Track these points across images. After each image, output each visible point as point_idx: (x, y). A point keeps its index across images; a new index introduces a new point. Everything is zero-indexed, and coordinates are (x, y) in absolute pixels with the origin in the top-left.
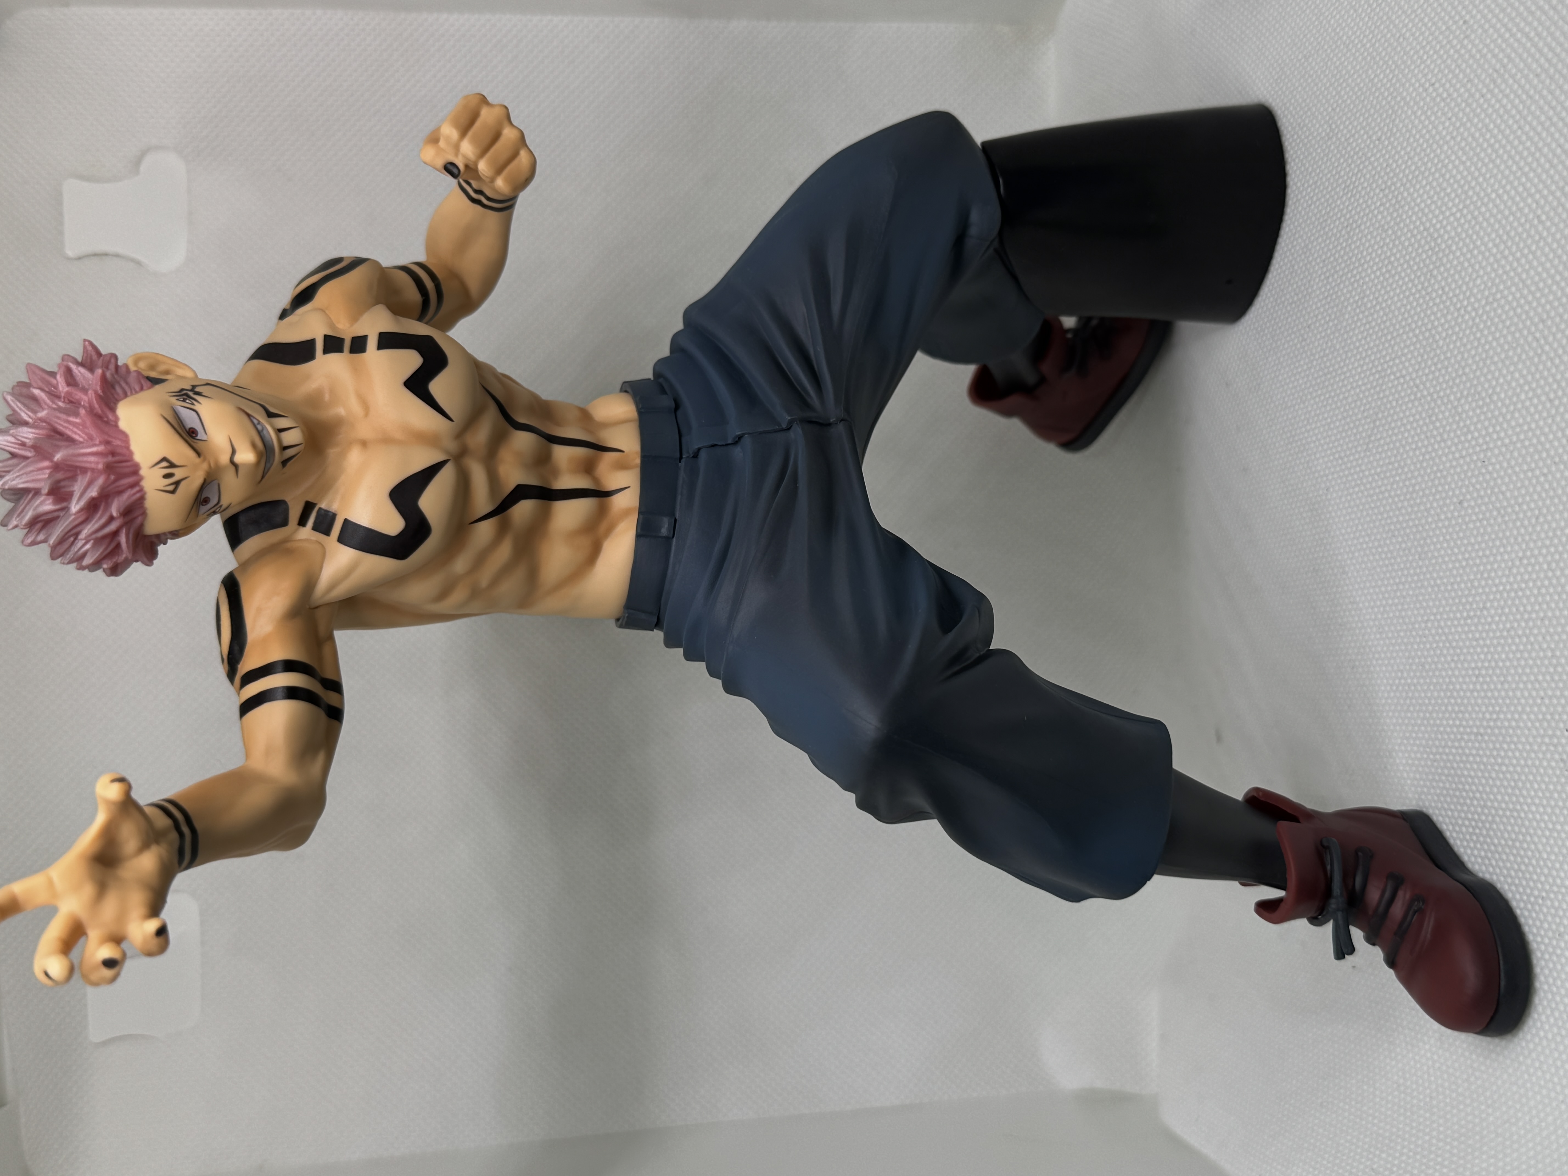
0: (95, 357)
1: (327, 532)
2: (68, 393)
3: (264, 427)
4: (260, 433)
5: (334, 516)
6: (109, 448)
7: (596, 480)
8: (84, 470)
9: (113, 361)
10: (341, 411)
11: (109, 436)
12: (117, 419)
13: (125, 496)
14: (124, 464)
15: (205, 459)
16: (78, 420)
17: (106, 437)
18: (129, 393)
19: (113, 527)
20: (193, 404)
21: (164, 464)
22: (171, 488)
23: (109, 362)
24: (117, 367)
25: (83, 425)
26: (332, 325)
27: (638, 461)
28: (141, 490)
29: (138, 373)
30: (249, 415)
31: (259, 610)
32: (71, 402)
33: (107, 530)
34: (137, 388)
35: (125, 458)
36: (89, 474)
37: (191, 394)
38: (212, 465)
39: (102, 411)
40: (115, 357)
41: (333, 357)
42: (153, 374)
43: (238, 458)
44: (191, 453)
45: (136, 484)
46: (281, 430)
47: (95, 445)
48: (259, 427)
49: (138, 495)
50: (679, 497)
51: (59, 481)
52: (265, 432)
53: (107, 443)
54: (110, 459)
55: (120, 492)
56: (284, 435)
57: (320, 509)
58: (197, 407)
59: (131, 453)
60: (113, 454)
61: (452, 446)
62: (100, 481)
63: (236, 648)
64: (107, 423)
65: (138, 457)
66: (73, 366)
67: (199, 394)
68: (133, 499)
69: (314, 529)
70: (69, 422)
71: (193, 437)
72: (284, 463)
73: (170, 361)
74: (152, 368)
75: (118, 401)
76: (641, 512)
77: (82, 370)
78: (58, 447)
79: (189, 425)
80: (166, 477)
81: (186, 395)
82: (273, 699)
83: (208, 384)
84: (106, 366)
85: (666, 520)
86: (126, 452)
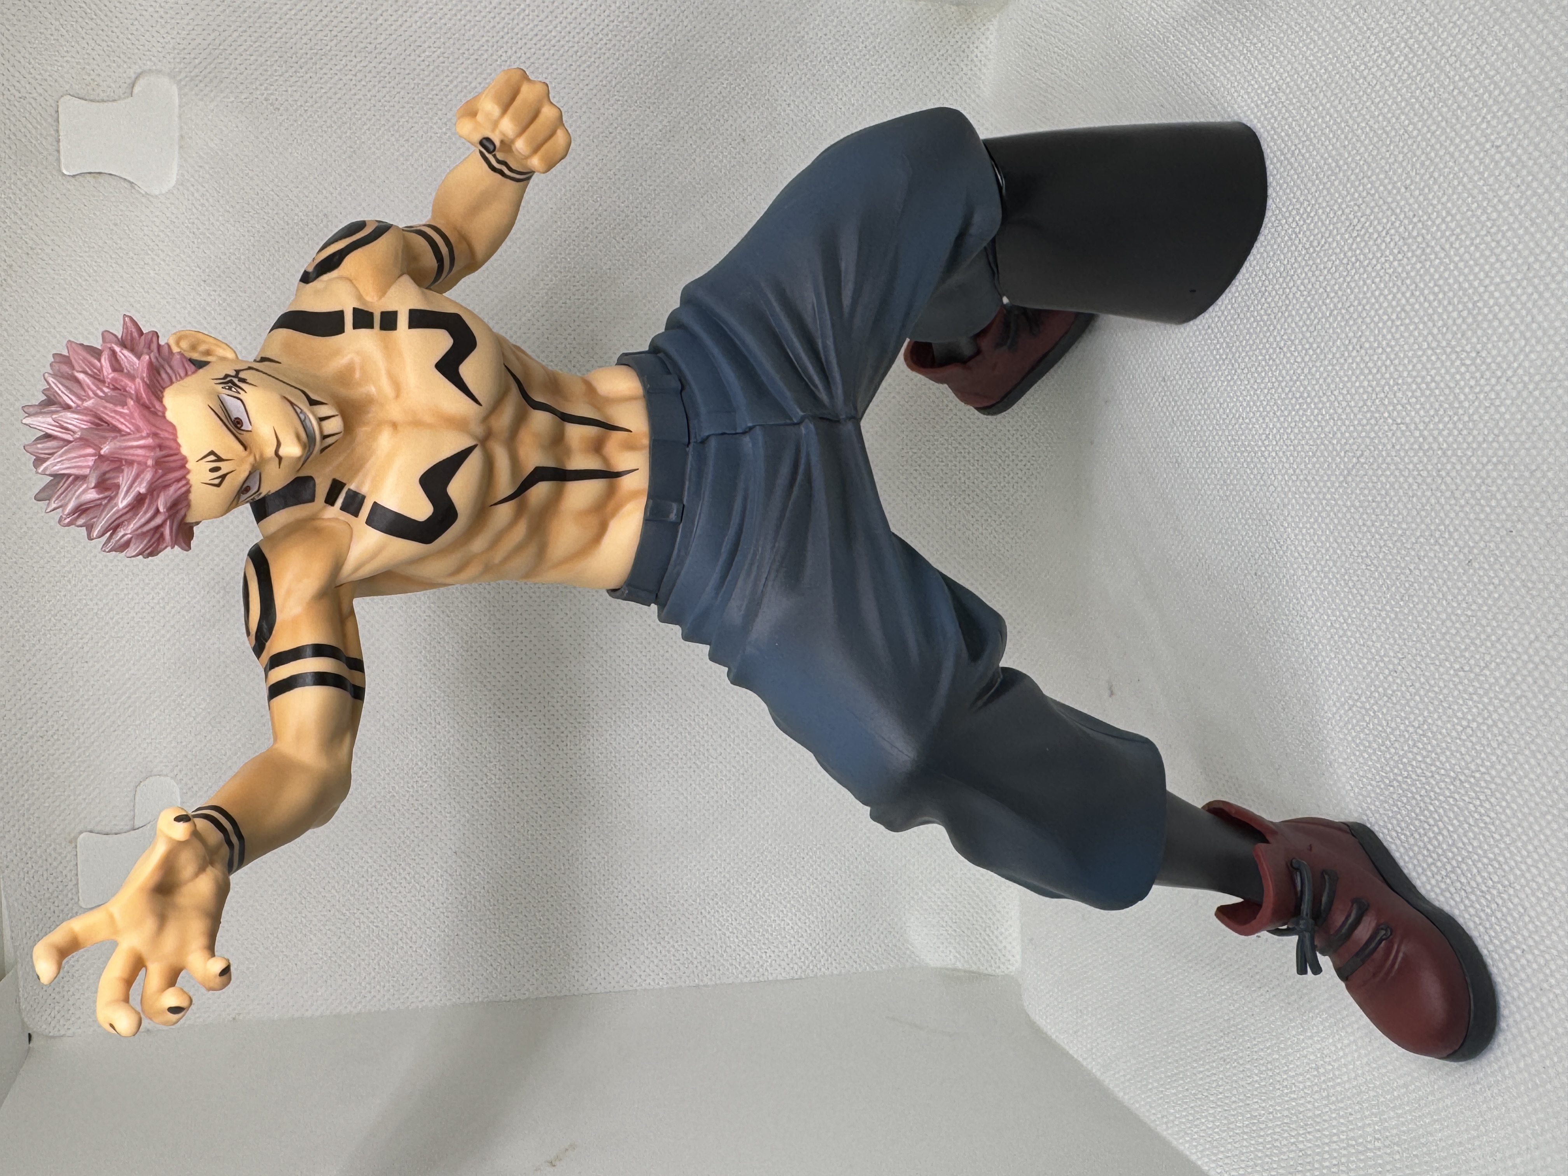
0: (136, 334)
1: (356, 514)
2: (113, 379)
3: (306, 416)
4: (302, 422)
5: (364, 497)
6: (157, 441)
7: (605, 460)
8: (130, 463)
9: (155, 339)
10: (373, 390)
11: (157, 428)
12: (165, 408)
13: (172, 489)
14: (172, 458)
15: (250, 453)
16: (126, 411)
17: (154, 429)
18: (174, 379)
19: (158, 520)
20: (238, 393)
21: (212, 458)
22: (217, 481)
23: (151, 341)
24: (159, 346)
25: (131, 415)
26: (360, 298)
27: (646, 441)
28: (188, 483)
29: (181, 354)
30: (292, 404)
31: (289, 592)
32: (115, 389)
33: (153, 524)
34: (182, 374)
35: (172, 452)
36: (135, 466)
37: (236, 380)
38: (258, 457)
39: (149, 400)
40: (156, 334)
41: (363, 332)
42: (195, 356)
43: (283, 451)
44: (238, 447)
45: (184, 477)
46: (322, 419)
47: (143, 438)
48: (302, 416)
49: (184, 489)
50: (687, 483)
51: (105, 473)
52: (307, 422)
53: (155, 435)
54: (159, 453)
55: (166, 487)
56: (325, 423)
57: (349, 490)
58: (242, 395)
59: (178, 446)
60: (161, 447)
61: (479, 430)
62: (148, 476)
63: (265, 626)
64: (155, 414)
65: (185, 451)
66: (117, 349)
67: (243, 381)
68: (179, 492)
69: (343, 508)
70: (116, 412)
71: (239, 429)
72: (322, 450)
73: (211, 340)
74: (194, 348)
75: (164, 389)
76: (650, 496)
77: (126, 352)
78: (105, 438)
79: (235, 414)
80: (213, 470)
81: (231, 382)
82: (304, 685)
83: (250, 368)
84: (149, 348)
85: (675, 505)
86: (174, 445)
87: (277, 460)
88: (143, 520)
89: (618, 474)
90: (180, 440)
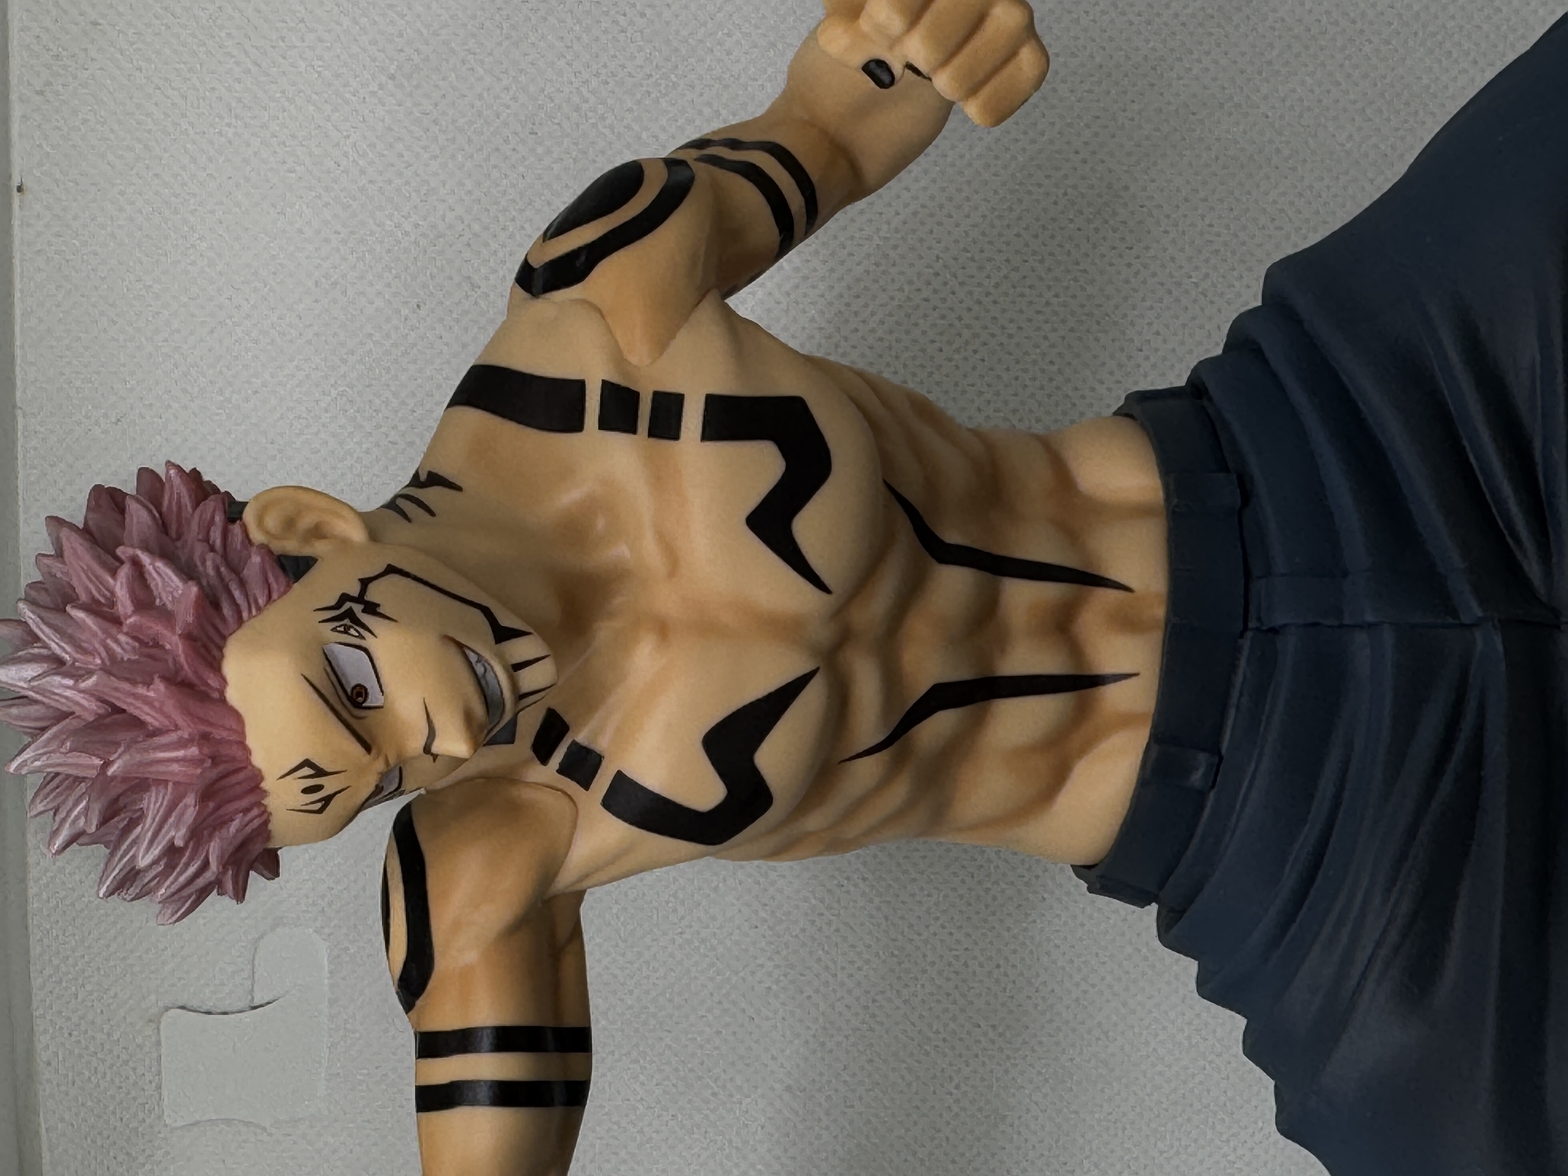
0: (187, 501)
1: (585, 783)
2: (136, 623)
3: (487, 667)
4: (480, 683)
5: (600, 759)
6: (208, 750)
7: (1075, 649)
8: (162, 783)
10: (625, 554)
11: (210, 722)
12: (224, 681)
13: (234, 826)
14: (233, 779)
15: (379, 754)
16: (151, 694)
17: (203, 726)
18: (245, 615)
20: (361, 637)
21: (307, 771)
22: (317, 806)
25: (162, 701)
26: (618, 358)
27: (1159, 612)
28: (265, 811)
29: (265, 549)
30: (461, 646)
31: (457, 925)
34: (262, 597)
35: (233, 765)
36: (170, 786)
37: (357, 608)
38: (392, 761)
39: (196, 672)
41: (618, 440)
42: (292, 546)
43: (439, 746)
44: (356, 749)
45: (257, 804)
46: (518, 667)
47: (182, 744)
48: (480, 669)
49: (256, 823)
52: (490, 676)
53: (205, 737)
54: (212, 772)
55: (224, 823)
56: (524, 674)
58: (370, 642)
59: (247, 751)
60: (214, 759)
61: (823, 634)
62: (190, 814)
63: (414, 973)
64: (206, 695)
65: (258, 759)
66: (145, 559)
67: (372, 609)
68: (248, 829)
70: (136, 696)
71: (359, 706)
73: (323, 503)
74: (289, 524)
75: (224, 638)
76: (1155, 736)
78: (118, 744)
79: (352, 681)
80: (307, 791)
81: (350, 614)
83: (391, 570)
84: (207, 539)
85: (1203, 758)
86: (238, 753)
87: (428, 757)
88: (182, 879)
89: (1096, 681)
90: (250, 742)
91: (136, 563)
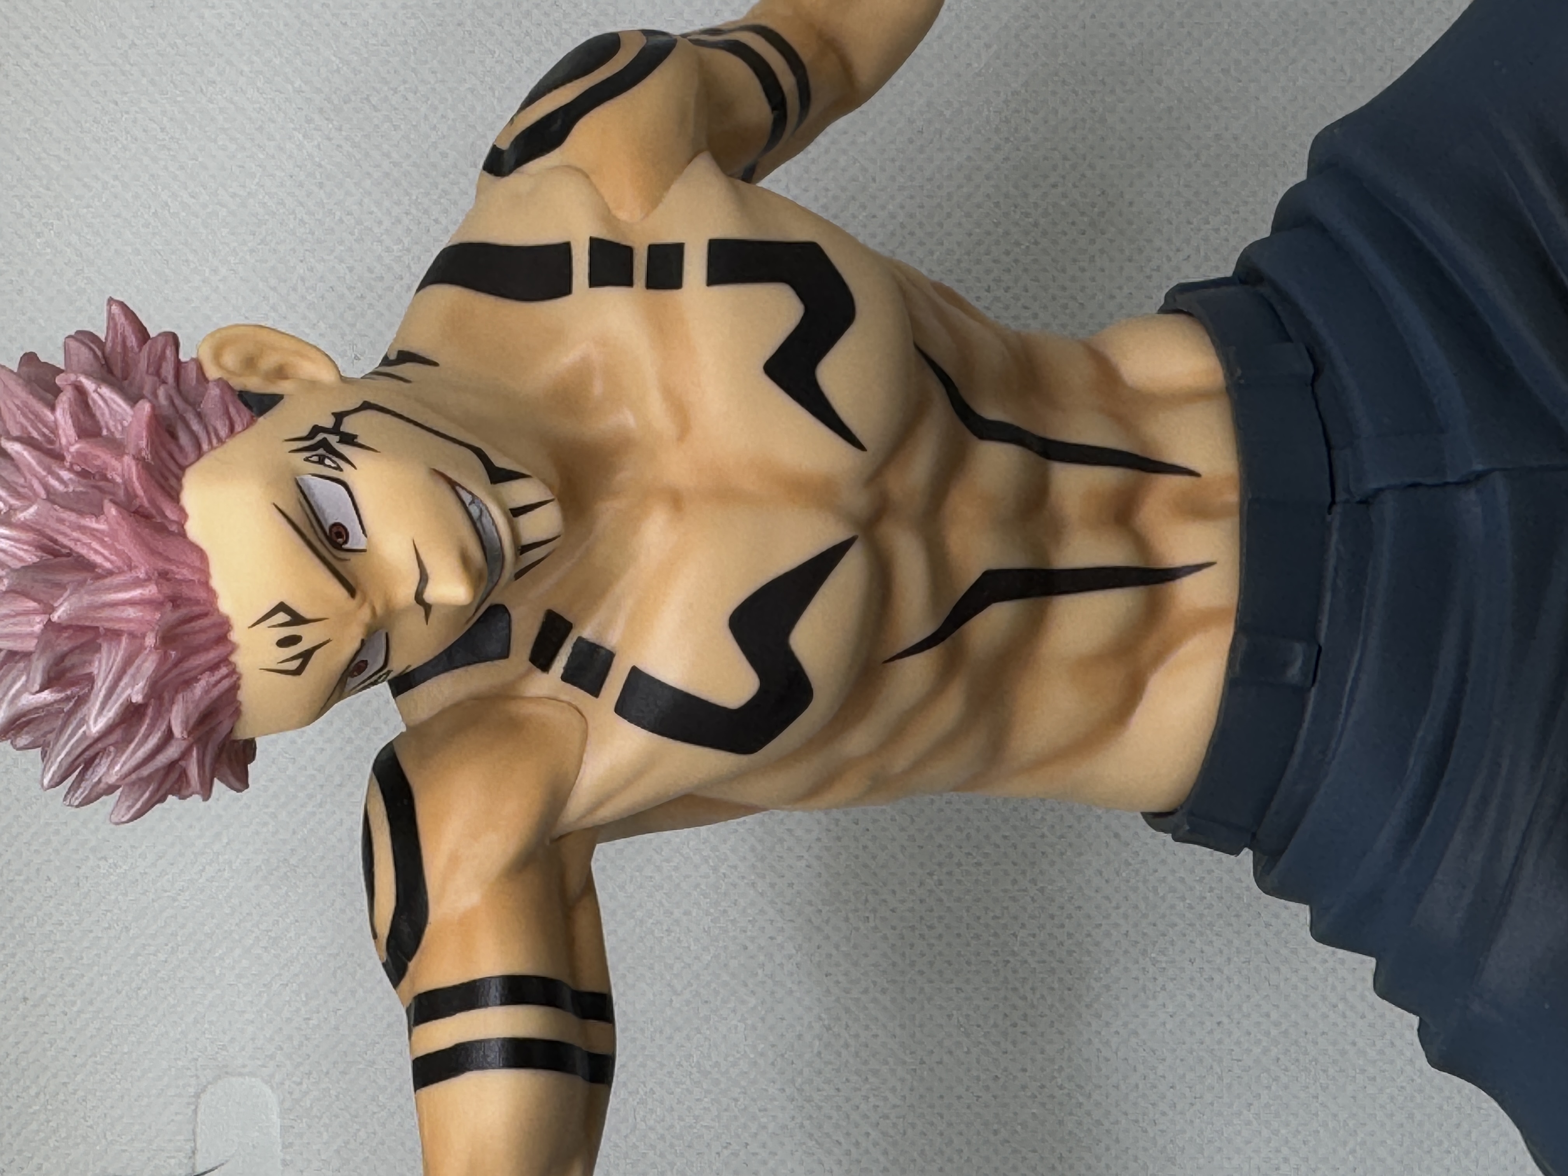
0: (132, 341)
1: (595, 689)
2: (80, 454)
3: (483, 509)
4: (475, 524)
5: (610, 657)
6: (167, 590)
7: (1140, 542)
8: (115, 635)
9: (169, 353)
10: (628, 419)
11: (168, 559)
12: (183, 514)
13: (199, 688)
14: (198, 624)
15: (364, 600)
16: (102, 526)
17: (161, 565)
18: (205, 447)
19: (172, 752)
20: (339, 468)
21: (282, 617)
22: (294, 665)
23: (162, 357)
24: (178, 365)
25: (113, 535)
26: (606, 213)
28: (233, 672)
29: (223, 384)
30: (453, 485)
31: (454, 860)
32: (84, 474)
33: (162, 759)
34: (223, 432)
35: (197, 610)
36: (124, 640)
37: (333, 439)
38: (379, 610)
39: (152, 501)
40: (173, 340)
41: (611, 295)
42: (254, 384)
43: (432, 594)
44: (338, 591)
45: (225, 660)
46: (518, 512)
47: (137, 583)
48: (474, 510)
49: (226, 684)
50: (1328, 598)
51: (63, 657)
52: (486, 520)
53: (164, 576)
54: (171, 616)
55: (188, 683)
56: (524, 521)
57: (580, 639)
58: (348, 474)
59: (212, 593)
60: (175, 601)
61: (858, 503)
62: (148, 665)
63: (405, 928)
64: (162, 529)
65: (226, 605)
66: (89, 385)
67: (349, 439)
68: (215, 692)
69: (566, 677)
70: (82, 529)
71: (339, 547)
72: (518, 575)
73: (286, 343)
74: (250, 363)
75: (183, 469)
76: (1242, 628)
77: (105, 391)
78: (62, 587)
79: (331, 517)
80: (284, 643)
81: (324, 444)
82: (481, 1066)
83: (366, 406)
84: (158, 373)
85: (1299, 648)
86: (202, 594)
87: (421, 610)
89: (1169, 575)
90: (216, 582)
91: (80, 391)
